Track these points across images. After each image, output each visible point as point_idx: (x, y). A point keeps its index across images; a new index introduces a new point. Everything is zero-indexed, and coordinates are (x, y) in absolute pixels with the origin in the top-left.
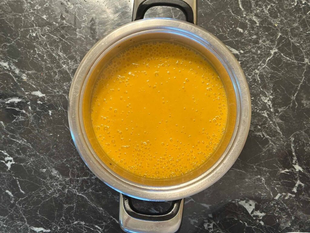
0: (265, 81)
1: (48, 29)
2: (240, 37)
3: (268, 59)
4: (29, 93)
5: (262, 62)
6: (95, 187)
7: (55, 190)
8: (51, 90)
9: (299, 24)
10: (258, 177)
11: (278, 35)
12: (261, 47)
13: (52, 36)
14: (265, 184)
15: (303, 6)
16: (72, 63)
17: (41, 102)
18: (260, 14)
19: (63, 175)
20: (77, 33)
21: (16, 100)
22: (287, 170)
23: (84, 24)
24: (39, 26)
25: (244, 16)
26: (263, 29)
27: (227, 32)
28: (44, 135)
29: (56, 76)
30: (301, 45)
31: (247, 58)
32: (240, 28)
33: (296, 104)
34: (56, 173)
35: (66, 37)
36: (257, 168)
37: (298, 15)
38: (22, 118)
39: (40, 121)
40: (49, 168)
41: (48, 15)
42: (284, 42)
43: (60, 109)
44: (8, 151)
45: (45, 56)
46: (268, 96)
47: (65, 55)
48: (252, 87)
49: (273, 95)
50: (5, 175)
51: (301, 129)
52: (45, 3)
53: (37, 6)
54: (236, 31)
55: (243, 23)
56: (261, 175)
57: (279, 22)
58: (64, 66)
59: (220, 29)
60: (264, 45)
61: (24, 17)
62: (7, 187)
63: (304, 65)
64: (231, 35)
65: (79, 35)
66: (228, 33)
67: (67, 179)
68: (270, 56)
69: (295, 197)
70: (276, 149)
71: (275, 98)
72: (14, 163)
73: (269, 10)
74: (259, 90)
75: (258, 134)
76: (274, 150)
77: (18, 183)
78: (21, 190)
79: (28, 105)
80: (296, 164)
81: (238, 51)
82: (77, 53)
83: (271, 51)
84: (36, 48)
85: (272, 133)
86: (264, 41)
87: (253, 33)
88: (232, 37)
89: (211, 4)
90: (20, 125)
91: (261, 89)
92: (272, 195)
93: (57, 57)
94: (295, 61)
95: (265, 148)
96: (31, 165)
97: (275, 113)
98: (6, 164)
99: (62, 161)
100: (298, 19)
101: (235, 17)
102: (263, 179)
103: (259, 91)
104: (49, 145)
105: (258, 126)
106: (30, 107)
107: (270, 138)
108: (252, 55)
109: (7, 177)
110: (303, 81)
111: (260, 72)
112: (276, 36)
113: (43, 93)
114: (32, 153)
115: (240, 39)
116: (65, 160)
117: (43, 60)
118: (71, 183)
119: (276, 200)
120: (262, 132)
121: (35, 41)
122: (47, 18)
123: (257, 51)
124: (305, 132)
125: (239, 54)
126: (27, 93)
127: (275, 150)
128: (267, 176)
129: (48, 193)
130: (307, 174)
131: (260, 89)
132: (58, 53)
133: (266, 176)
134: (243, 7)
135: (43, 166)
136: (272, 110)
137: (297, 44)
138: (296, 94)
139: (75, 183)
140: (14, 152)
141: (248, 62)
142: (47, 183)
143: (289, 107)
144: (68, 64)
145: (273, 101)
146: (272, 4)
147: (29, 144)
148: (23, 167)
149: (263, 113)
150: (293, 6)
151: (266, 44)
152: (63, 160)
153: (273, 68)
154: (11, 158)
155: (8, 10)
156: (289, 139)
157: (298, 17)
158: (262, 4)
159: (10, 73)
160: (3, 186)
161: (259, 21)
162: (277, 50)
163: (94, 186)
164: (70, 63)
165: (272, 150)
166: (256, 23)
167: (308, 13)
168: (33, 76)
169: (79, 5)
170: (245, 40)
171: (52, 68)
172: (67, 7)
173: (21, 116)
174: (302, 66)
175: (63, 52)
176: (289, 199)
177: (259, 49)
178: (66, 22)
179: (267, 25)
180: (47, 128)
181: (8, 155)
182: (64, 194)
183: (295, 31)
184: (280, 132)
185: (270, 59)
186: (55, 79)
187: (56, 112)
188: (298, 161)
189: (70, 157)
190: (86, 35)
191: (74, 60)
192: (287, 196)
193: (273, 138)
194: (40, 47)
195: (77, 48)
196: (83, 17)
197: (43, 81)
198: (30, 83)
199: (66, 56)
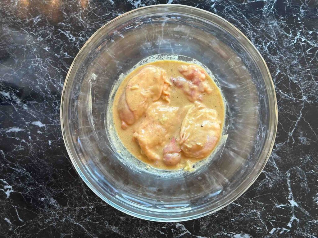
1: (50, 60)
4: (30, 123)
6: (93, 216)
7: (52, 219)
8: (51, 121)
9: (298, 61)
10: (253, 211)
11: (277, 72)
13: (54, 67)
14: (261, 219)
15: (303, 44)
17: (41, 132)
19: (61, 205)
21: (17, 130)
22: (282, 205)
24: (41, 58)
30: (299, 82)
33: (293, 140)
34: (54, 202)
36: (253, 202)
37: (297, 52)
38: (22, 147)
40: (47, 197)
41: (50, 46)
42: (282, 79)
43: (59, 139)
44: (7, 180)
45: (46, 86)
50: (3, 203)
51: (298, 165)
52: (47, 35)
53: (39, 38)
56: (256, 209)
61: (26, 49)
62: (6, 215)
63: (302, 102)
67: (65, 208)
69: (289, 232)
70: (272, 184)
72: (13, 191)
76: (271, 185)
77: (17, 211)
78: (19, 218)
79: (28, 135)
80: (291, 200)
84: (38, 79)
90: (20, 155)
92: (267, 229)
94: (293, 98)
96: (30, 194)
98: (5, 192)
99: (60, 190)
100: (297, 57)
102: (259, 213)
104: (48, 174)
106: (30, 137)
107: (267, 173)
109: (6, 205)
110: (301, 117)
113: (43, 123)
114: (31, 182)
116: (63, 189)
118: (68, 213)
119: (271, 234)
121: (37, 72)
122: (49, 50)
124: (301, 168)
126: (27, 123)
129: (46, 222)
130: (302, 210)
132: (59, 84)
133: (261, 210)
135: (41, 195)
137: (296, 81)
138: (293, 130)
139: (73, 212)
140: (13, 181)
142: (45, 212)
143: (286, 143)
147: (28, 173)
148: (22, 195)
150: (292, 44)
154: (10, 187)
155: (10, 41)
156: (285, 175)
157: (297, 54)
158: (261, 41)
159: (11, 103)
160: (2, 214)
163: (91, 216)
165: (268, 185)
167: (307, 51)
168: (33, 106)
169: (81, 38)
173: (21, 146)
174: (300, 103)
176: (283, 233)
178: (67, 54)
180: (46, 158)
181: (8, 184)
182: (62, 223)
183: (293, 68)
184: (277, 167)
188: (294, 197)
192: (282, 230)
193: (270, 173)
194: (41, 78)
197: (44, 111)
198: (31, 113)
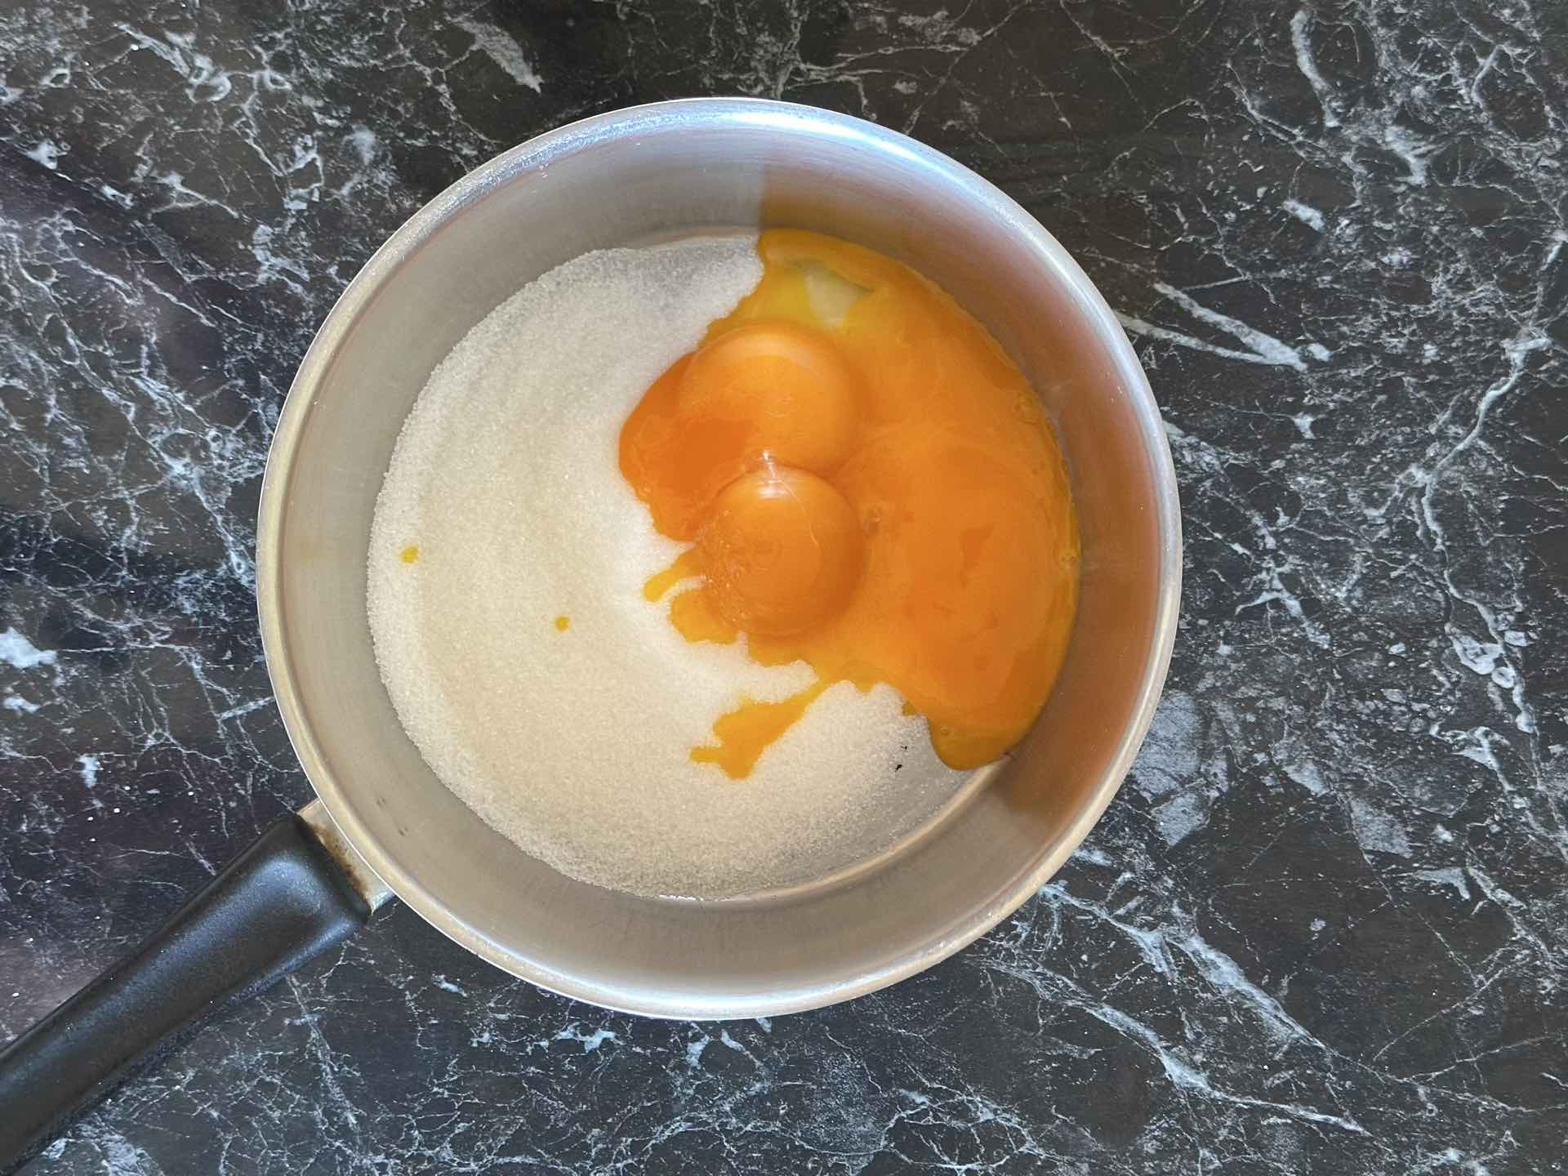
0: (1473, 536)
2: (1305, 259)
3: (1492, 394)
5: (1454, 415)
12: (1441, 318)
16: (229, 446)
18: (1431, 110)
20: (260, 254)
23: (298, 197)
25: (1331, 123)
26: (1450, 206)
27: (1223, 231)
28: (50, 918)
29: (128, 532)
31: (1357, 395)
32: (1302, 201)
35: (189, 278)
39: (24, 828)
46: (1493, 633)
47: (180, 396)
48: (1394, 574)
49: (1526, 629)
54: (1278, 220)
55: (1327, 170)
57: (1550, 157)
58: (178, 467)
59: (1178, 212)
60: (1462, 310)
64: (1247, 250)
65: (269, 266)
66: (1230, 238)
68: (1499, 376)
71: (1540, 643)
73: (1490, 81)
74: (1439, 596)
75: (1439, 877)
81: (1294, 347)
82: (263, 377)
83: (1506, 343)
85: (1527, 871)
86: (1461, 284)
87: (1389, 233)
88: (1253, 257)
89: (1117, 55)
91: (1452, 590)
93: (133, 409)
95: (1484, 968)
97: (1543, 744)
101: (1274, 132)
103: (1438, 602)
105: (1440, 829)
108: (1385, 371)
111: (1444, 483)
112: (1539, 252)
115: (1302, 271)
117: (36, 428)
120: (1460, 863)
123: (1415, 347)
125: (1301, 367)
127: (1554, 981)
128: (1502, 1152)
131: (1443, 588)
134: (1322, 70)
136: (1522, 722)
141: (1362, 420)
144: (203, 454)
145: (1529, 663)
146: (1506, 48)
149: (1468, 743)
151: (1475, 304)
152: (179, 1076)
153: (1519, 455)
161: (1420, 156)
162: (1543, 341)
164: (213, 446)
166: (1405, 169)
170: (1336, 280)
171: (94, 484)
172: (190, 86)
175: (170, 372)
177: (1430, 338)
179: (1479, 179)
185: (1502, 397)
186: (116, 550)
187: (129, 764)
189: (220, 1059)
190: (318, 262)
191: (239, 428)
195: (258, 346)
196: (297, 148)
199: (188, 401)
